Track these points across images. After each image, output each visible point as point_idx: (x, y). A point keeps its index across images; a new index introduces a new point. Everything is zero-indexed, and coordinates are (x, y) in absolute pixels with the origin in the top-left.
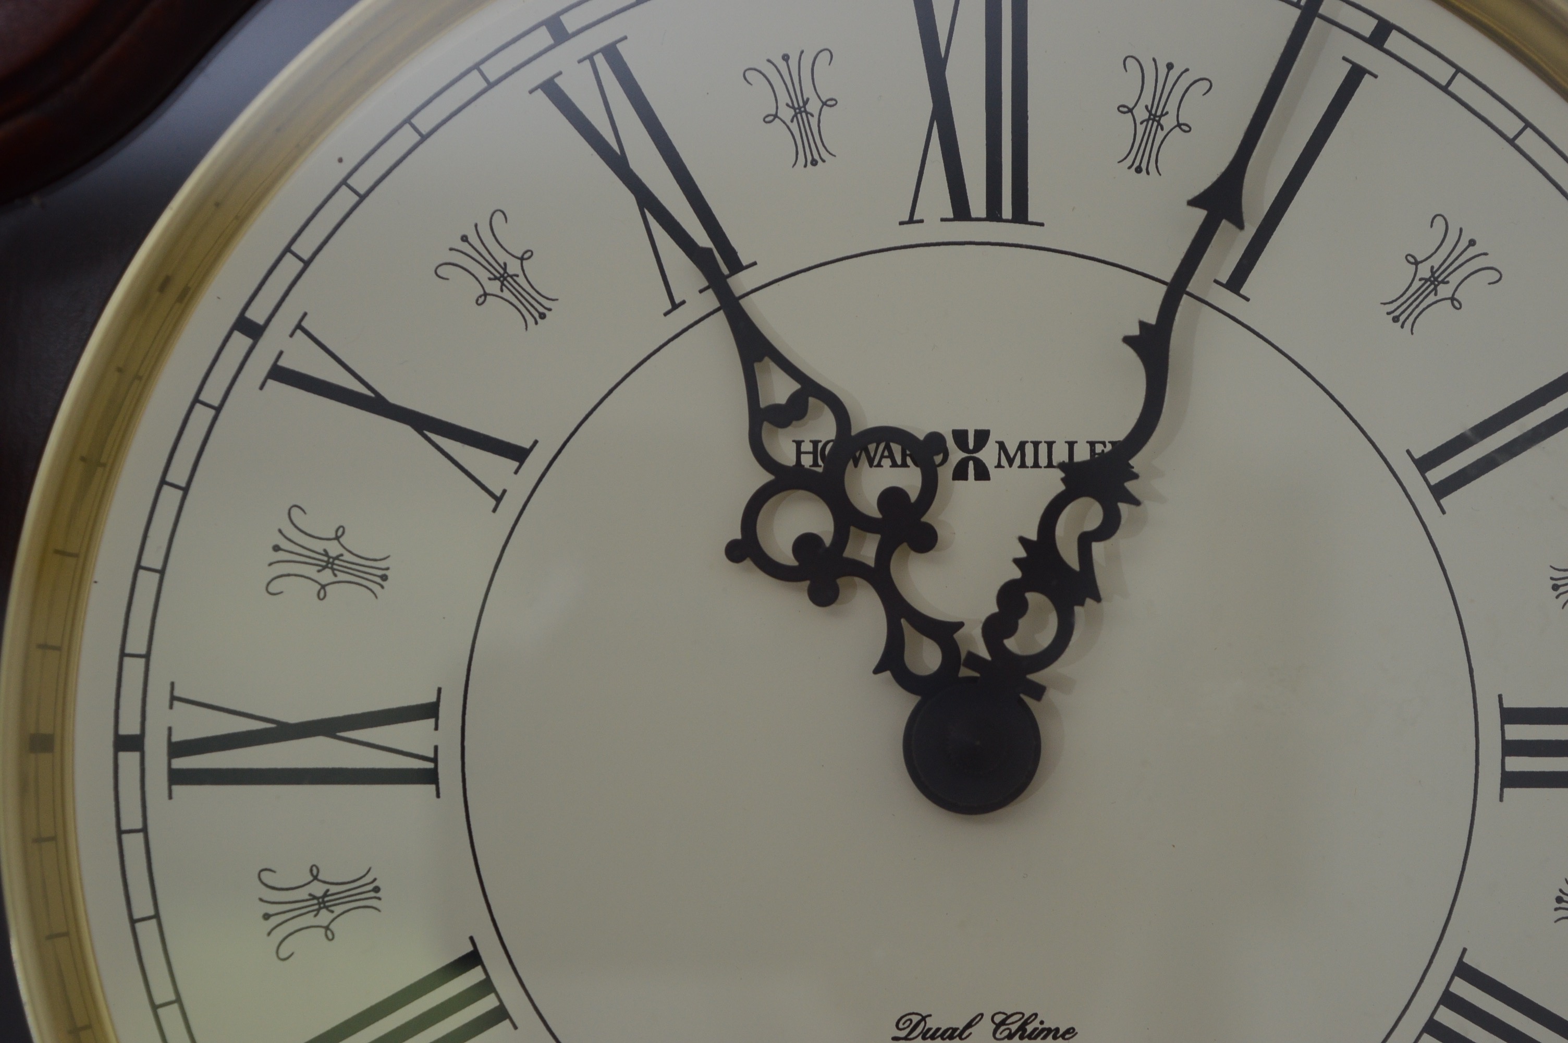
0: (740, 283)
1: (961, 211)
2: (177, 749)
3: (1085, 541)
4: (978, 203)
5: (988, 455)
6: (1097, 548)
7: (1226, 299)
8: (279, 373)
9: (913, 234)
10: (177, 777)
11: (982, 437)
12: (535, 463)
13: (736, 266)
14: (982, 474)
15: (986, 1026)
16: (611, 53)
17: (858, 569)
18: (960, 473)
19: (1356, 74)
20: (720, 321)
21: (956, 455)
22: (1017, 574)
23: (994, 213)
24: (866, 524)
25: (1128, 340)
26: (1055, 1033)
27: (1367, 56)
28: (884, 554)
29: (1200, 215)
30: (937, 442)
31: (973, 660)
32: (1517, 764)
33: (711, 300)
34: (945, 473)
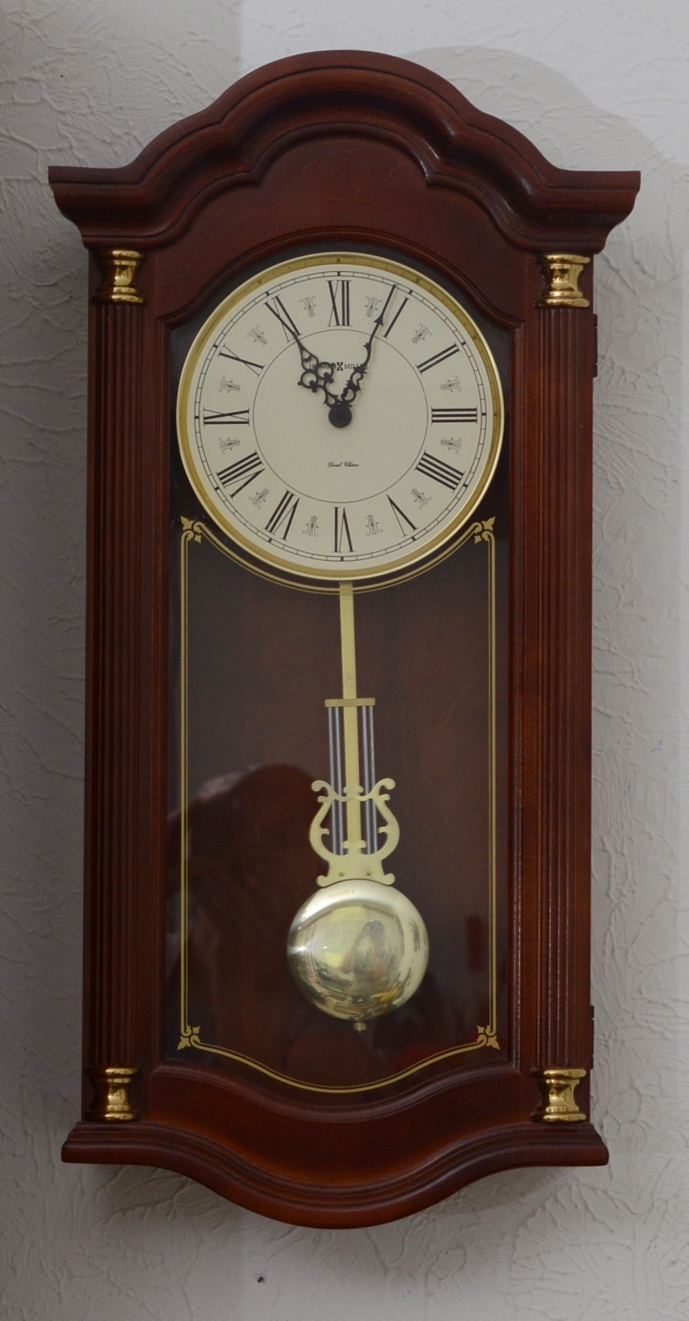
0: (299, 337)
1: (338, 324)
2: (205, 418)
3: (358, 380)
4: (341, 323)
5: (343, 366)
6: (360, 382)
7: (384, 339)
8: (221, 354)
9: (329, 328)
10: (205, 423)
11: (342, 363)
12: (265, 369)
13: (299, 334)
14: (342, 369)
15: (343, 464)
16: (277, 298)
17: (320, 386)
18: (338, 370)
19: (406, 299)
20: (296, 344)
21: (337, 366)
22: (346, 386)
23: (344, 324)
24: (322, 379)
25: (365, 346)
26: (355, 465)
27: (408, 296)
28: (325, 384)
29: (376, 324)
30: (333, 364)
31: (340, 401)
32: (435, 418)
33: (294, 340)
34: (335, 370)
